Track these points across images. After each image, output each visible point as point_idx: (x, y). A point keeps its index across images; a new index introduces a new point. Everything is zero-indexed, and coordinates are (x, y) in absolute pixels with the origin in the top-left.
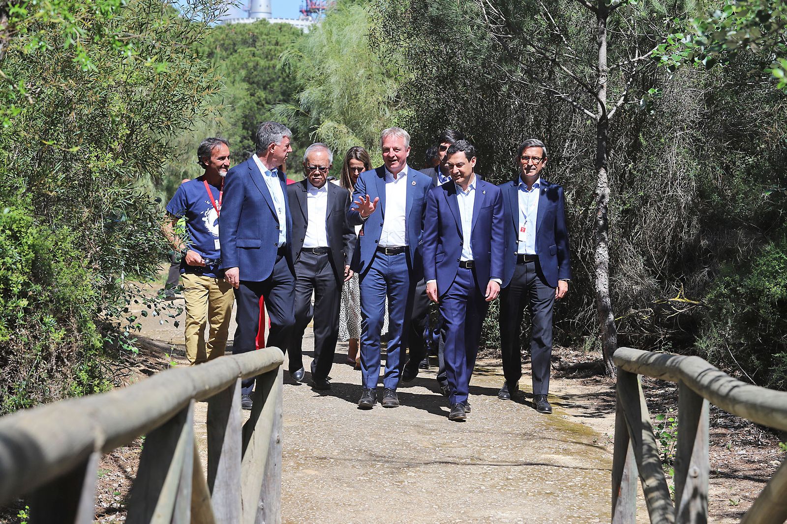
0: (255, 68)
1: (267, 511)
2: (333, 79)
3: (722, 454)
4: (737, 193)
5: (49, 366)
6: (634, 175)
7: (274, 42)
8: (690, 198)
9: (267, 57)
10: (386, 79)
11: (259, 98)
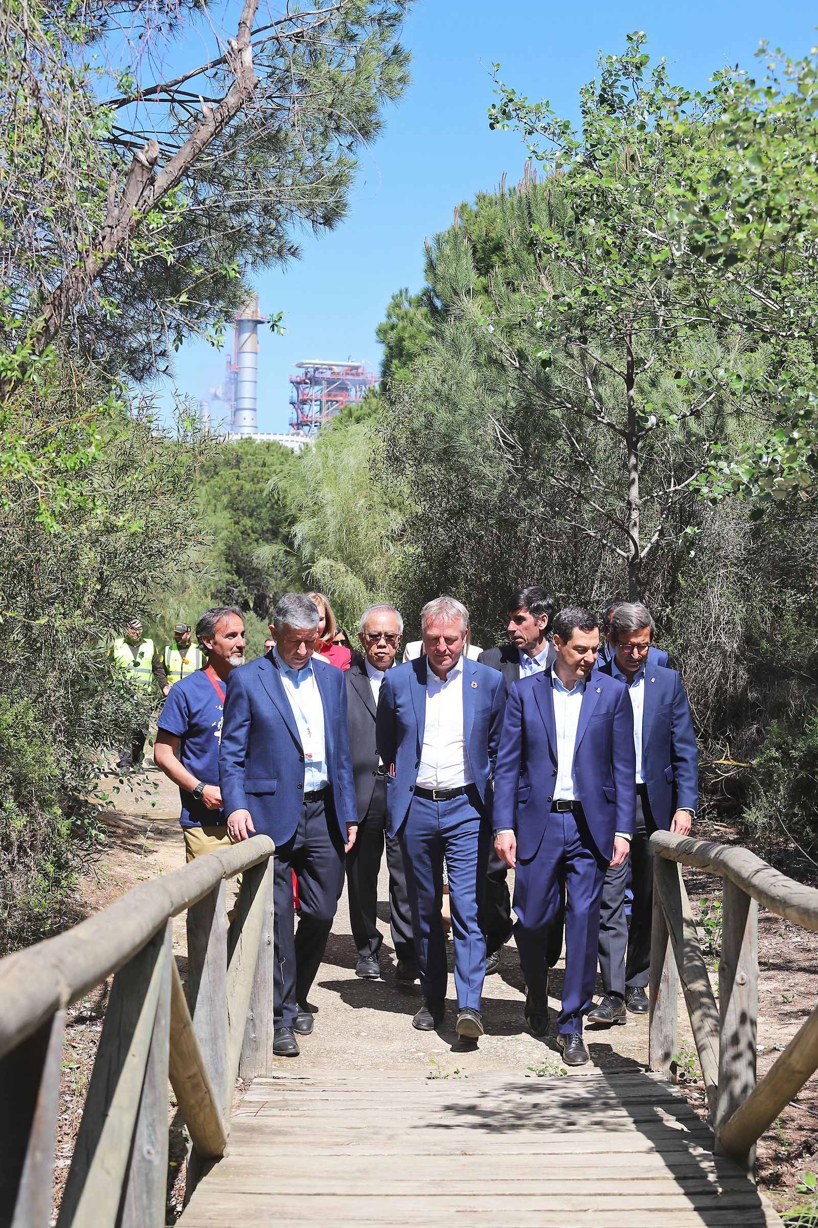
0: (239, 492)
1: (257, 1022)
2: (329, 511)
3: (774, 941)
4: (788, 638)
5: (10, 857)
6: (672, 620)
7: (261, 463)
8: (735, 646)
9: (253, 480)
10: (389, 510)
11: (244, 526)
